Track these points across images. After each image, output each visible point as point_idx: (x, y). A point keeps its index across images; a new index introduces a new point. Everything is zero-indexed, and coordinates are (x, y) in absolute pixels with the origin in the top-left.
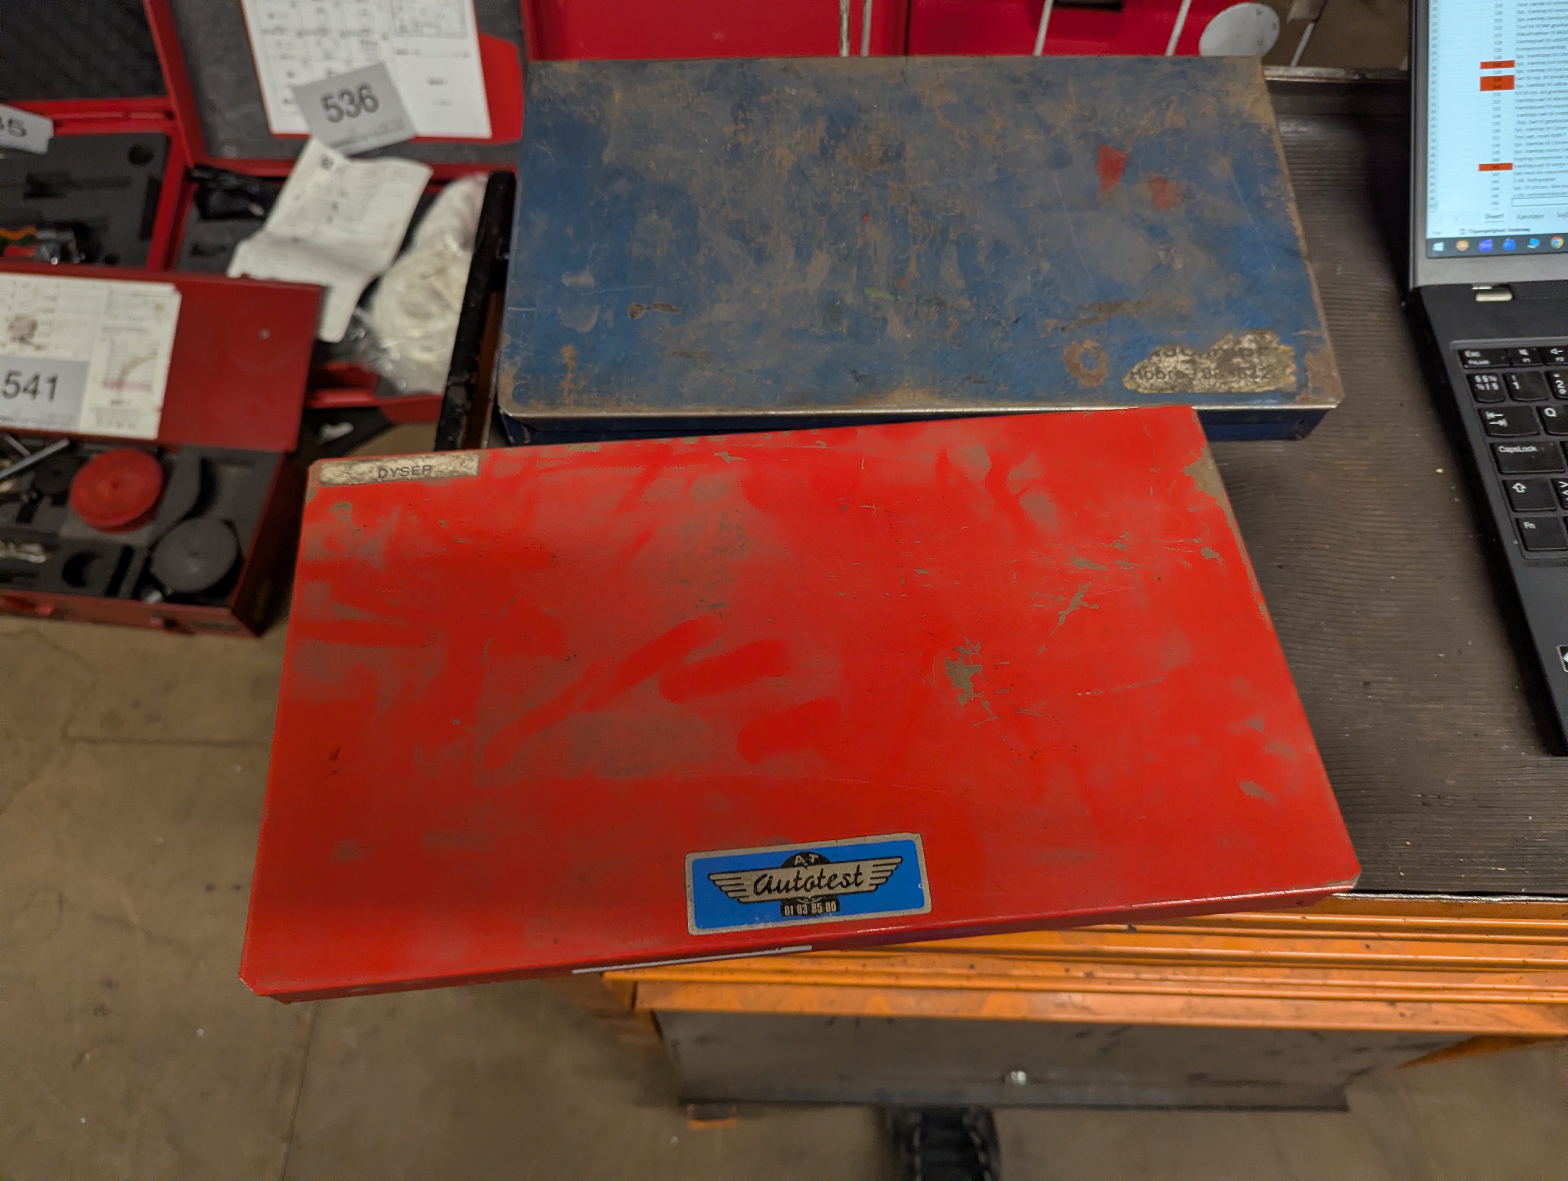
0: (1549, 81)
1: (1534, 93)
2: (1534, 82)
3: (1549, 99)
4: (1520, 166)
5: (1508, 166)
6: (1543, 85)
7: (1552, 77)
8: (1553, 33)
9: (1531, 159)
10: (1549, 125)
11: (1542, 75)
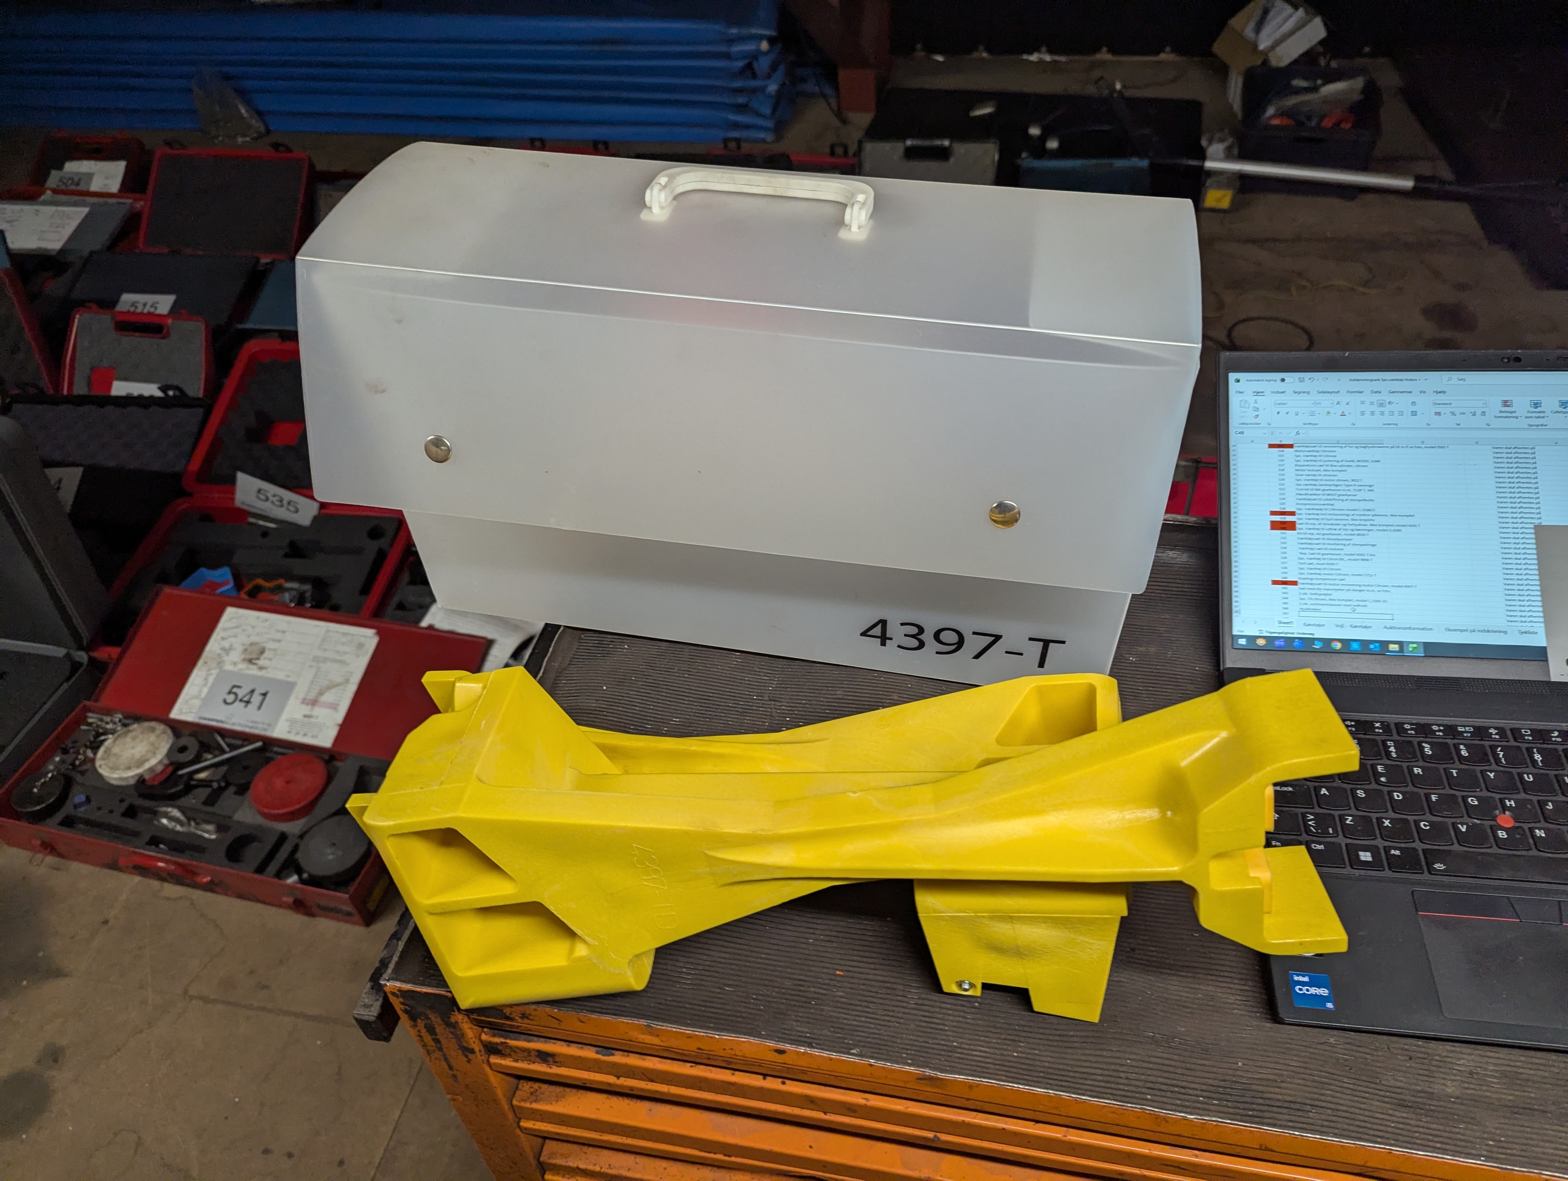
0: (1322, 526)
1: (1312, 534)
2: (1312, 527)
3: (1324, 539)
4: (1303, 584)
5: (1294, 583)
6: (1318, 529)
7: (1325, 524)
8: (1324, 495)
9: (1312, 579)
10: (1325, 556)
11: (1317, 522)
